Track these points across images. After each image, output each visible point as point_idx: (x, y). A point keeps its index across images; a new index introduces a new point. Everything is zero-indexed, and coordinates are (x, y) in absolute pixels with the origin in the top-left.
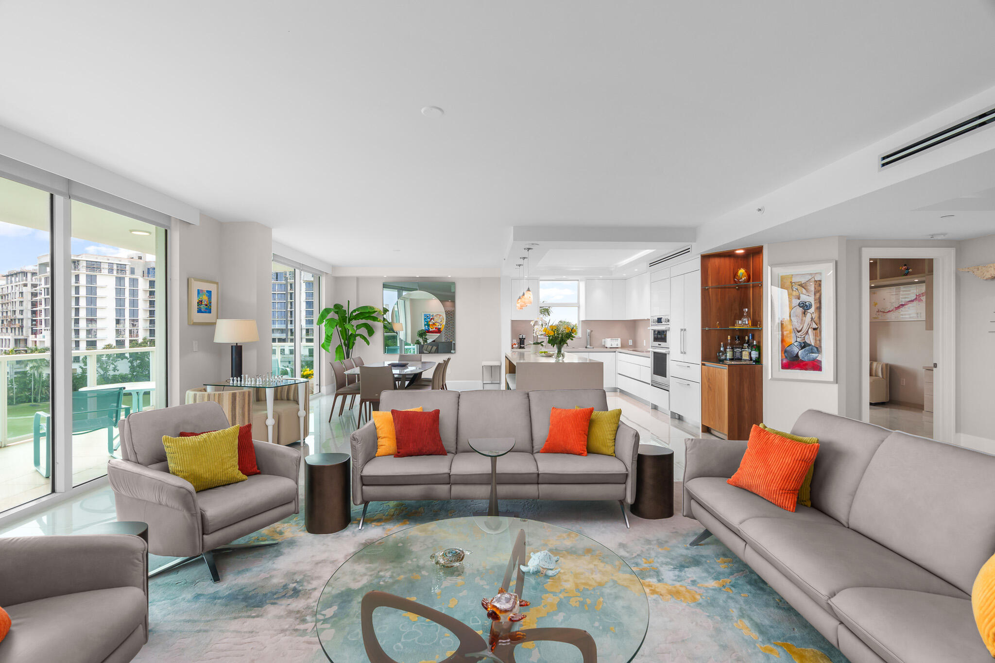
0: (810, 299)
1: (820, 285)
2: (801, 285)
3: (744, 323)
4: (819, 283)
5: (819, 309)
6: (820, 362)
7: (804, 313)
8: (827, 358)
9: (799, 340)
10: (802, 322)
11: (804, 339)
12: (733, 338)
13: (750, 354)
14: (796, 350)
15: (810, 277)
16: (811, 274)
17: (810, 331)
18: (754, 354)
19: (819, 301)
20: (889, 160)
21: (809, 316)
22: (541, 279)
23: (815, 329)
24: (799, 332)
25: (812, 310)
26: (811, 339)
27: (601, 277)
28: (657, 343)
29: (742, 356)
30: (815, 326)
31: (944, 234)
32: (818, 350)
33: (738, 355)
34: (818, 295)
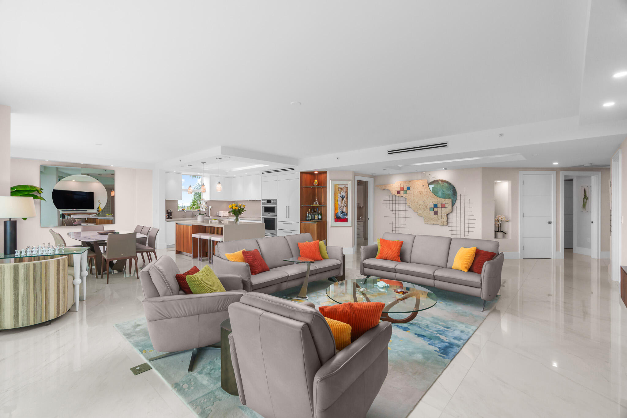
0: (344, 194)
1: (347, 189)
2: (341, 189)
3: (316, 204)
4: (347, 188)
5: (347, 198)
6: (347, 219)
7: (342, 200)
8: (349, 217)
9: (340, 210)
10: (342, 203)
11: (342, 210)
12: (311, 210)
13: (318, 217)
14: (339, 214)
15: (344, 186)
16: (344, 185)
17: (344, 207)
18: (320, 217)
19: (347, 195)
20: (391, 152)
21: (344, 201)
22: (183, 173)
23: (346, 206)
24: (340, 207)
25: (345, 199)
26: (344, 210)
27: (220, 175)
28: (267, 213)
29: (315, 218)
30: (346, 205)
31: (375, 174)
32: (347, 215)
33: (313, 217)
34: (347, 193)
